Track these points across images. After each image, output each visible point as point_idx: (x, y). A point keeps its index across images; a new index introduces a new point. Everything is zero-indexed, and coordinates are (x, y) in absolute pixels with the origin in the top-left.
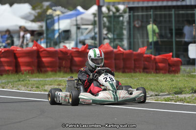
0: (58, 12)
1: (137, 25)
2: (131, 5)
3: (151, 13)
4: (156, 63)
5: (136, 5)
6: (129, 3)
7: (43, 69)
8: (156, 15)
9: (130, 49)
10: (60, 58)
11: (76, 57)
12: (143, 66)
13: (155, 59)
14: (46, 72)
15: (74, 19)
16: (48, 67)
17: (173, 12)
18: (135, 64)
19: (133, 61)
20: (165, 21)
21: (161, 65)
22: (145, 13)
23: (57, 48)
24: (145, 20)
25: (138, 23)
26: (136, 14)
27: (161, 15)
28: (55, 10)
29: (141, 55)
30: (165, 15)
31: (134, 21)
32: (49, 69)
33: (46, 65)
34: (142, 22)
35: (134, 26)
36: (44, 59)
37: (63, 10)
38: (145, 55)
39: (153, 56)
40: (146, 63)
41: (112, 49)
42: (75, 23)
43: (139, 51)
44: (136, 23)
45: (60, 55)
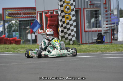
4: (10, 41)
8: (23, 23)
17: (29, 22)
18: (1, 42)
27: (25, 23)
38: (5, 38)
39: (8, 38)
40: (5, 41)
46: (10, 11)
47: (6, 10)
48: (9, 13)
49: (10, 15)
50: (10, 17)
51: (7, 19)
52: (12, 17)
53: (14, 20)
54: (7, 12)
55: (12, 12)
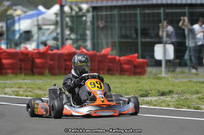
0: (19, 12)
1: (101, 25)
2: (95, 4)
3: (115, 12)
4: (121, 64)
5: (99, 4)
6: (92, 2)
7: (3, 71)
8: (120, 15)
9: (94, 49)
10: (21, 60)
11: (37, 58)
12: (107, 68)
13: (119, 60)
14: (6, 74)
15: (35, 19)
16: (9, 69)
18: (98, 66)
19: (97, 63)
20: (130, 21)
21: (126, 66)
22: (109, 13)
23: (18, 50)
24: (109, 20)
25: (102, 24)
26: (100, 13)
27: (125, 15)
28: (15, 10)
29: (105, 56)
30: (130, 14)
31: (97, 21)
32: (9, 71)
33: (6, 66)
34: (106, 22)
35: (98, 26)
36: (4, 61)
37: (24, 9)
38: (109, 57)
39: (117, 58)
40: (110, 64)
41: (75, 50)
42: (36, 23)
43: (103, 52)
44: (100, 22)
45: (21, 57)
51: (68, 4)
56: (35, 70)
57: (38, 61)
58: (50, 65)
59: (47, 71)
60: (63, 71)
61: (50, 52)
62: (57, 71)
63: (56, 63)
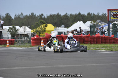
10: (79, 39)
11: (86, 38)
12: (112, 42)
18: (109, 41)
19: (109, 40)
28: (102, 24)
38: (114, 38)
40: (114, 41)
41: (100, 35)
43: (111, 36)
46: (115, 12)
47: (111, 11)
48: (114, 14)
49: (115, 16)
50: (114, 18)
51: (111, 20)
52: (116, 18)
53: (116, 21)
54: (112, 13)
55: (117, 13)
56: (85, 42)
57: (86, 39)
58: (90, 40)
59: (89, 43)
60: (95, 43)
61: (90, 36)
62: (93, 43)
63: (93, 40)
